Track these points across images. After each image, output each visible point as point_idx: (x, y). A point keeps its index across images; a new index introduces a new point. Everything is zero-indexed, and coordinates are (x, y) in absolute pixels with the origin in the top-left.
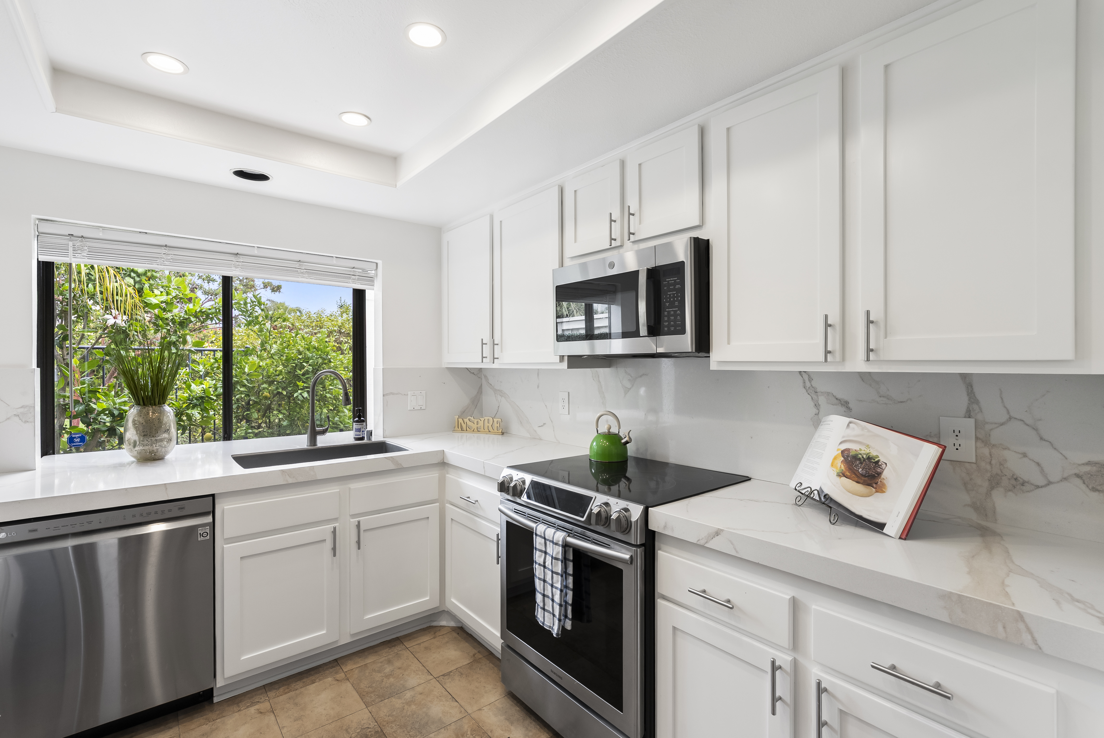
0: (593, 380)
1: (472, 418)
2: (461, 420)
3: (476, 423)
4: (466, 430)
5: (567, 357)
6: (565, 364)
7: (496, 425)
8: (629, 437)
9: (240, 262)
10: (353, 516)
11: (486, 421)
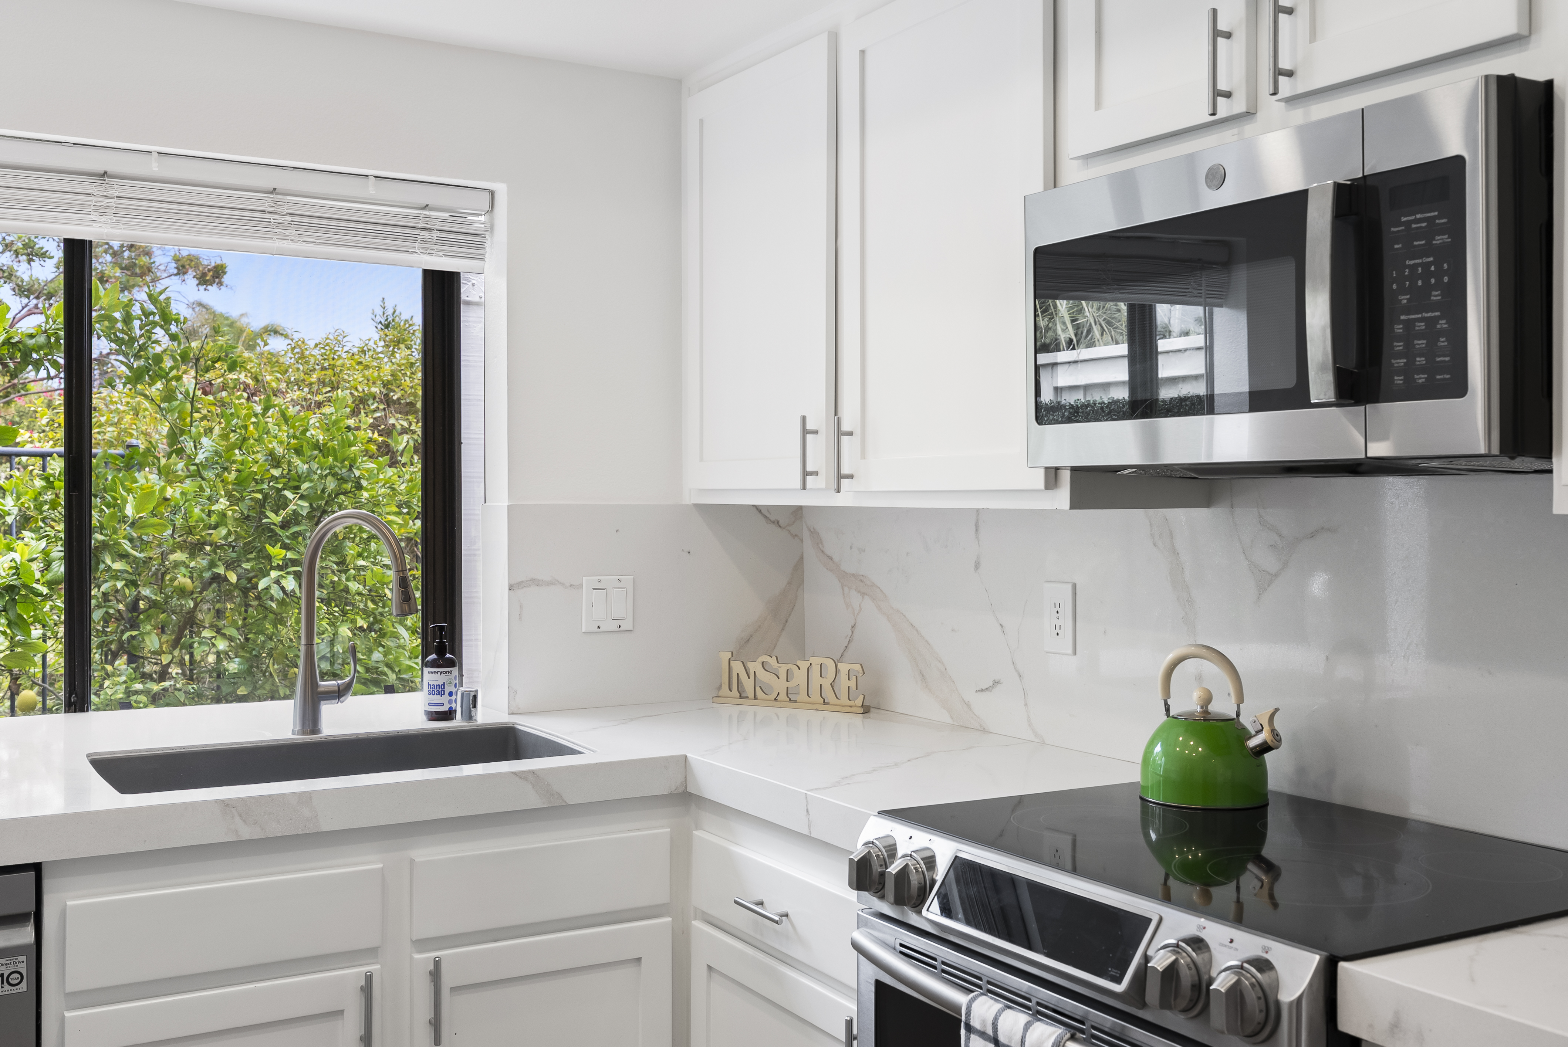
0: (1155, 545)
1: (772, 661)
2: (737, 667)
3: (783, 675)
4: (755, 697)
5: (1068, 473)
6: (1062, 497)
7: (844, 683)
8: (1273, 731)
9: (112, 197)
10: (422, 944)
11: (816, 670)
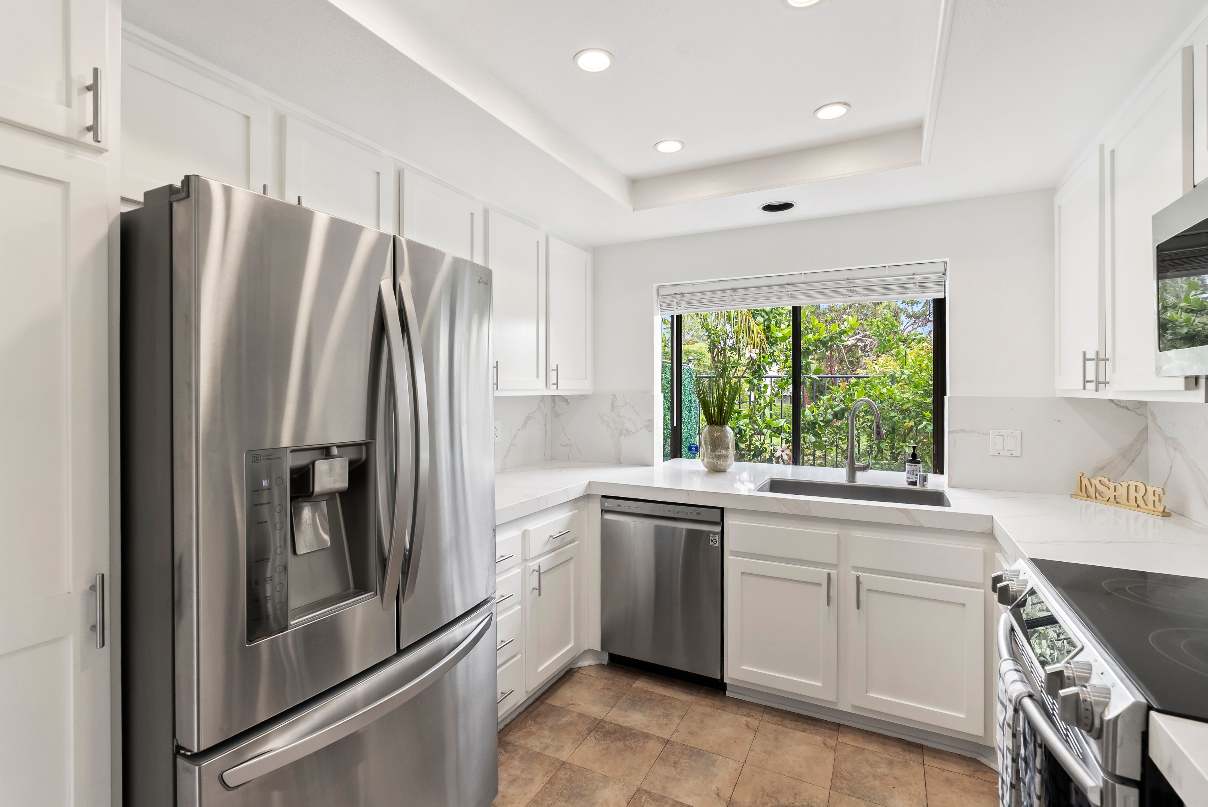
1: (1105, 480)
2: (1085, 481)
3: (1112, 488)
4: (1096, 497)
5: (1204, 380)
6: (1201, 395)
7: (1150, 497)
10: (856, 568)
